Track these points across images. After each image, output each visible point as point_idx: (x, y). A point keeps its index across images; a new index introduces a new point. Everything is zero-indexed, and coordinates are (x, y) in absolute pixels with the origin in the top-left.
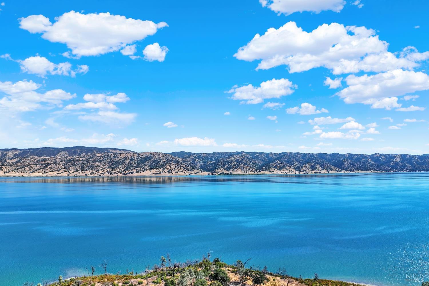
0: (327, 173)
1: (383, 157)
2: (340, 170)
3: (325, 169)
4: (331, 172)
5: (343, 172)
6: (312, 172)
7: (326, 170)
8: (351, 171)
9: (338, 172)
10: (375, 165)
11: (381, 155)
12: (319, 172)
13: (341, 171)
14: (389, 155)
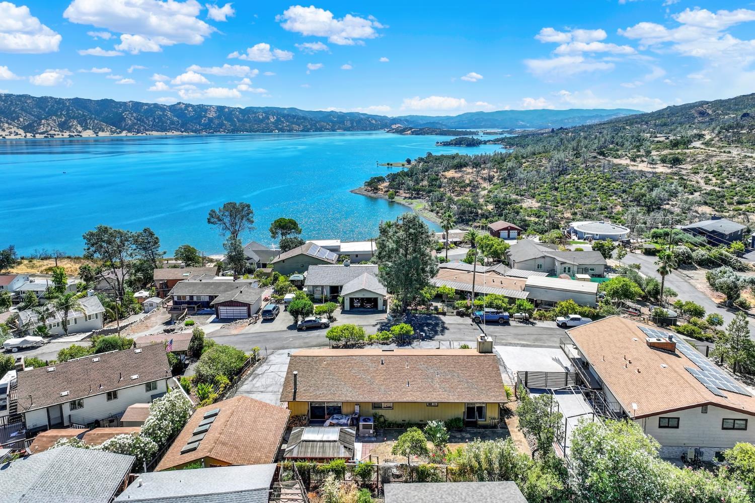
0: (95, 135)
1: (190, 109)
2: (118, 131)
3: (90, 129)
4: (101, 134)
5: (124, 134)
6: (63, 135)
7: (92, 131)
8: (138, 133)
9: (115, 135)
10: (178, 122)
11: (188, 106)
12: (78, 135)
13: (120, 132)
14: (199, 106)
